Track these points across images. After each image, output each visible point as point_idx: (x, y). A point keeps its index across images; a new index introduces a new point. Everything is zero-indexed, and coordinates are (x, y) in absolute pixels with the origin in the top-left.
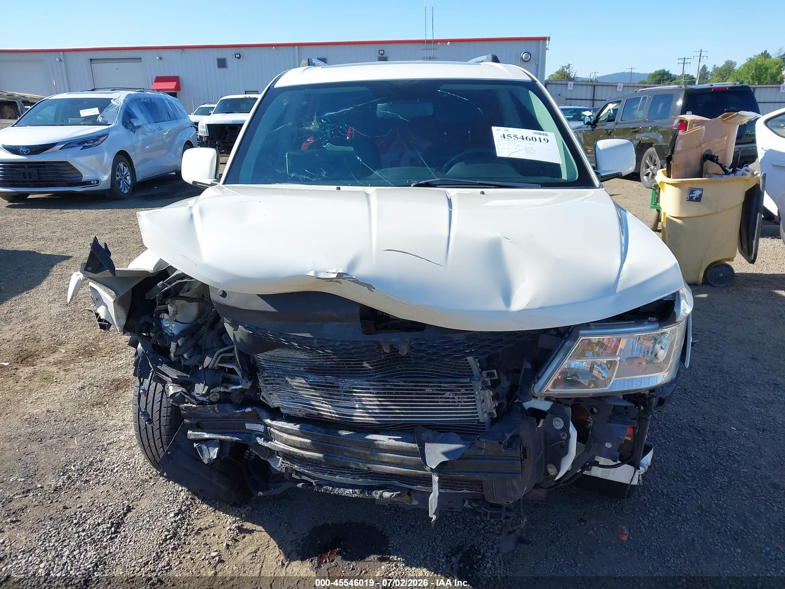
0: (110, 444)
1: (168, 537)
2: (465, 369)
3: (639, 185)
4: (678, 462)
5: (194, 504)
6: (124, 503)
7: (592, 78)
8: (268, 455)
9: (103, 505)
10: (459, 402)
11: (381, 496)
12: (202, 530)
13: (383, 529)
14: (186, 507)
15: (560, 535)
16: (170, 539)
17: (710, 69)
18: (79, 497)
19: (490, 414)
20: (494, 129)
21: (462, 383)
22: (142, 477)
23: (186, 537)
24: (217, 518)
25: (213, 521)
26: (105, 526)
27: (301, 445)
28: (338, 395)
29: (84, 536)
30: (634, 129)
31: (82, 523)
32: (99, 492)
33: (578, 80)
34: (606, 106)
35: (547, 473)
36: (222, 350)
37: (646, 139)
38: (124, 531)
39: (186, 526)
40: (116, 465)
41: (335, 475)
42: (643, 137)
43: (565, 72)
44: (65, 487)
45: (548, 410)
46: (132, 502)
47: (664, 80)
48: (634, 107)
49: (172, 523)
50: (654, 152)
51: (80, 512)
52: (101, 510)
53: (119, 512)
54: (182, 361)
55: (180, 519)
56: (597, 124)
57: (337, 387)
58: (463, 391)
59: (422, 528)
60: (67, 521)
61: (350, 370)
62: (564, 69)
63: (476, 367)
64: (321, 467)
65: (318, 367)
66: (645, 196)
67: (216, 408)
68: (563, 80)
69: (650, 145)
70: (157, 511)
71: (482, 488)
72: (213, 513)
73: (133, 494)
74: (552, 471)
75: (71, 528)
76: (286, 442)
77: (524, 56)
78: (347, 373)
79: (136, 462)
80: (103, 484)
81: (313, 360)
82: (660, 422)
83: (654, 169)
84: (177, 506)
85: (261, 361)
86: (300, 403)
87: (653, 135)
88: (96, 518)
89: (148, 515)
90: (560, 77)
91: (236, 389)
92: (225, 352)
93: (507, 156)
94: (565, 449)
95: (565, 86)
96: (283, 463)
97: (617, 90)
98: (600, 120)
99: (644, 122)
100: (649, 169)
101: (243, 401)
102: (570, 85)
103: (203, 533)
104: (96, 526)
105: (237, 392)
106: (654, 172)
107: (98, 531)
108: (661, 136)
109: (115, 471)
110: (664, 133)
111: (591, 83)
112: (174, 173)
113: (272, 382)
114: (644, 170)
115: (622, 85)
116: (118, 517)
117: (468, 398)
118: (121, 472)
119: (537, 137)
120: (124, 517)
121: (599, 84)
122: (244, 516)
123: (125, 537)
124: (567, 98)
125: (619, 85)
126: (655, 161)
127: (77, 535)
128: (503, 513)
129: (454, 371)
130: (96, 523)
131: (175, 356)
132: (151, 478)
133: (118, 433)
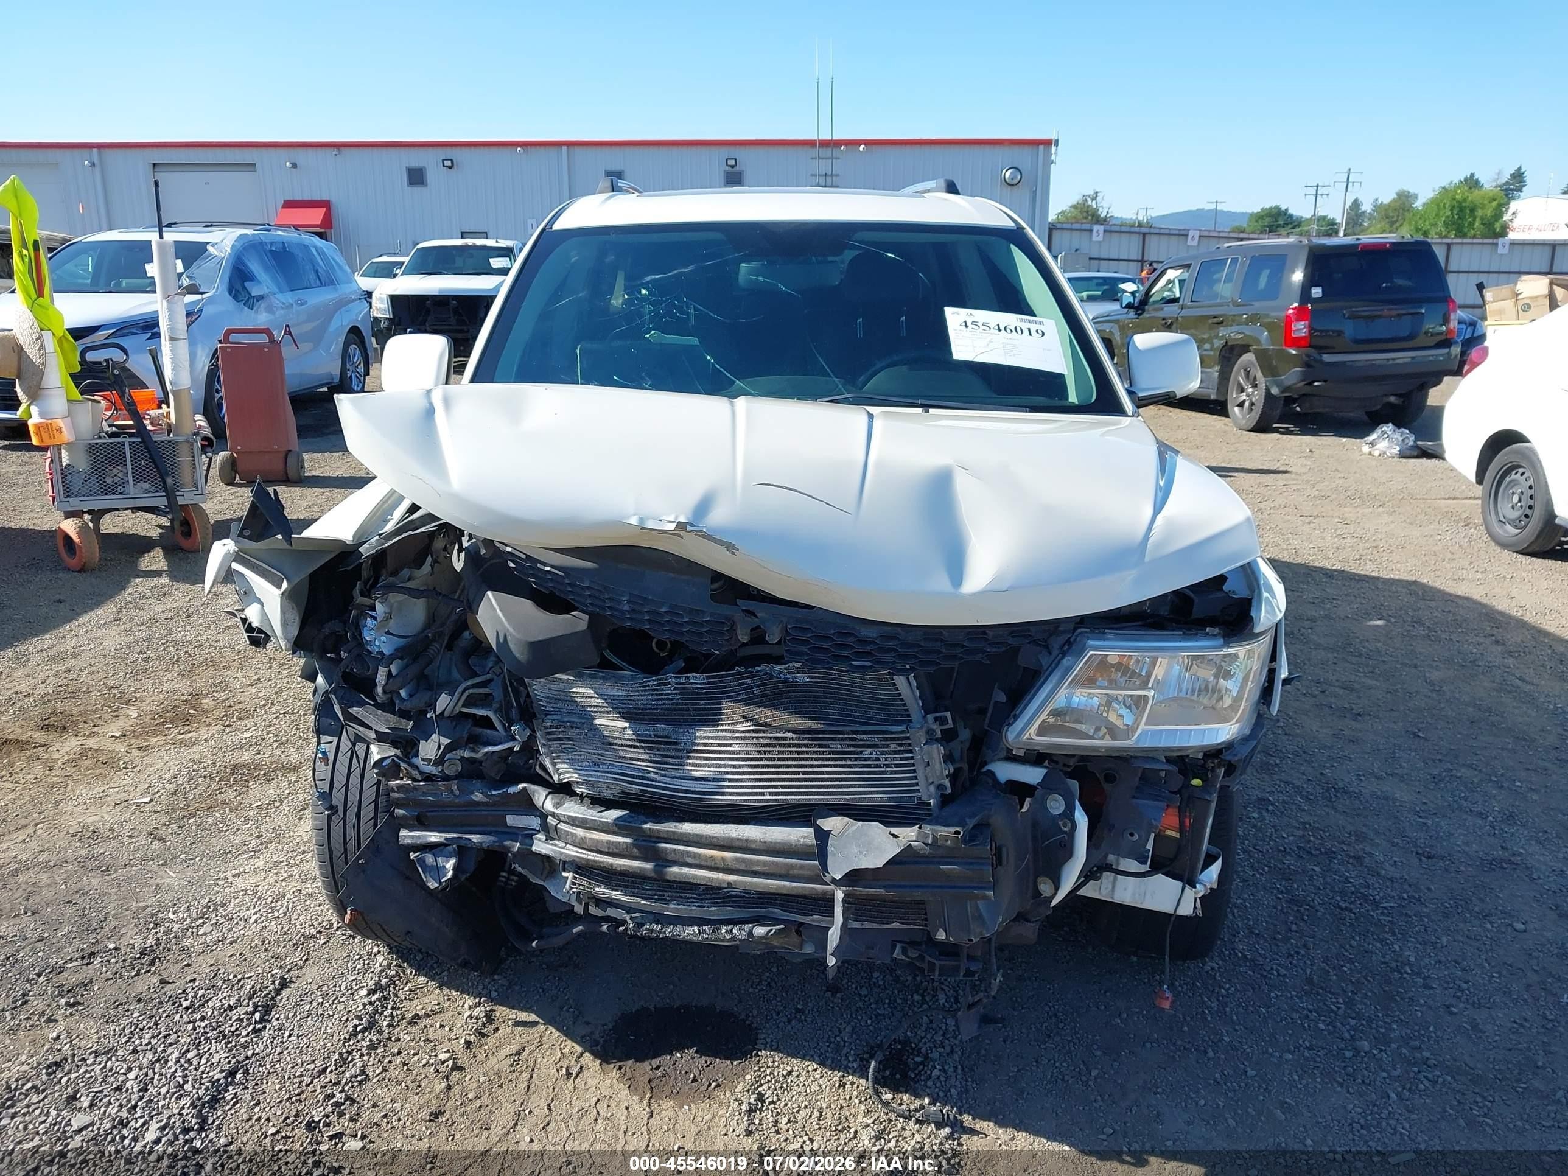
0: (238, 875)
1: (359, 1029)
2: (897, 710)
3: (1225, 424)
4: (1275, 907)
5: (401, 974)
6: (273, 972)
7: (1140, 218)
8: (545, 873)
9: (235, 976)
10: (887, 766)
11: (750, 933)
12: (419, 1018)
13: (748, 1016)
14: (387, 980)
15: (1061, 1025)
16: (363, 1031)
17: (1367, 207)
18: (188, 965)
19: (940, 787)
20: (949, 311)
21: (892, 733)
22: (303, 931)
23: (391, 1028)
24: (446, 998)
25: (439, 1004)
26: (241, 1011)
27: (609, 848)
28: (678, 758)
29: (204, 1028)
30: (1215, 317)
31: (198, 1007)
32: (225, 956)
33: (1113, 222)
34: (1163, 273)
35: (1037, 894)
36: (470, 683)
37: (1237, 337)
38: (278, 1019)
39: (390, 1011)
40: (253, 911)
41: (668, 902)
42: (1232, 333)
43: (1089, 206)
44: (161, 948)
45: (1039, 784)
46: (288, 971)
47: (1279, 226)
48: (1216, 276)
49: (364, 1005)
50: (1252, 363)
51: (193, 989)
52: (233, 986)
53: (267, 987)
54: (397, 702)
55: (378, 1000)
56: (1146, 307)
57: (676, 743)
58: (894, 746)
59: (816, 1015)
60: (170, 1003)
61: (699, 715)
62: (1086, 200)
63: (916, 706)
64: (643, 889)
65: (642, 709)
66: (1237, 445)
67: (455, 788)
68: (1085, 221)
69: (1245, 349)
70: (335, 986)
71: (926, 919)
72: (438, 991)
73: (288, 959)
74: (1046, 888)
75: (179, 1015)
76: (581, 844)
77: (1008, 174)
78: (694, 720)
79: (290, 906)
80: (231, 943)
81: (633, 698)
82: (1247, 842)
83: (1253, 392)
84: (372, 978)
85: (541, 701)
86: (609, 772)
87: (1249, 330)
88: (225, 998)
89: (319, 994)
90: (1080, 216)
91: (493, 752)
92: (474, 686)
93: (970, 359)
94: (1067, 850)
95: (1088, 233)
96: (574, 884)
97: (1189, 243)
98: (1152, 300)
99: (1234, 306)
100: (1244, 394)
101: (503, 775)
102: (1098, 232)
103: (422, 1023)
104: (225, 1010)
105: (495, 757)
106: (1254, 400)
107: (230, 1019)
108: (1266, 333)
109: (252, 920)
110: (1270, 327)
111: (1137, 230)
112: (325, 389)
113: (560, 736)
114: (1234, 396)
115: (1197, 234)
116: (265, 996)
117: (902, 759)
118: (263, 922)
119: (1025, 326)
120: (276, 996)
121: (1152, 230)
122: (494, 994)
123: (280, 1029)
124: (1092, 256)
125: (1191, 234)
126: (1255, 378)
127: (191, 1026)
128: (962, 966)
129: (879, 714)
130: (226, 1005)
131: (384, 692)
132: (320, 932)
133: (251, 857)
